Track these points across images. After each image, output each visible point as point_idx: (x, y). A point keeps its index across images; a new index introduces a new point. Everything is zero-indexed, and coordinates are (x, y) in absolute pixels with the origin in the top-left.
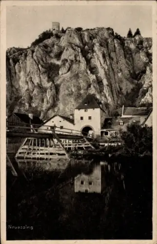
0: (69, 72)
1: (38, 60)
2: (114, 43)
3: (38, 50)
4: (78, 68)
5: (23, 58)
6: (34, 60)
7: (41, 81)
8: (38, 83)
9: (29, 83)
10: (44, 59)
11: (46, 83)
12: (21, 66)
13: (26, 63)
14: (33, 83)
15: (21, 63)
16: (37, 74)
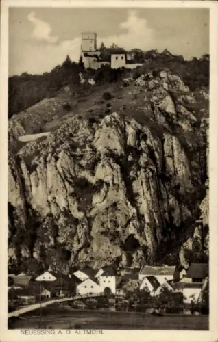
0: (105, 200)
1: (64, 172)
2: (172, 143)
3: (63, 157)
4: (117, 195)
5: (42, 165)
6: (59, 172)
7: (68, 206)
8: (64, 208)
9: (52, 205)
10: (72, 171)
11: (76, 211)
12: (40, 176)
13: (46, 172)
14: (58, 206)
15: (38, 172)
16: (63, 195)
